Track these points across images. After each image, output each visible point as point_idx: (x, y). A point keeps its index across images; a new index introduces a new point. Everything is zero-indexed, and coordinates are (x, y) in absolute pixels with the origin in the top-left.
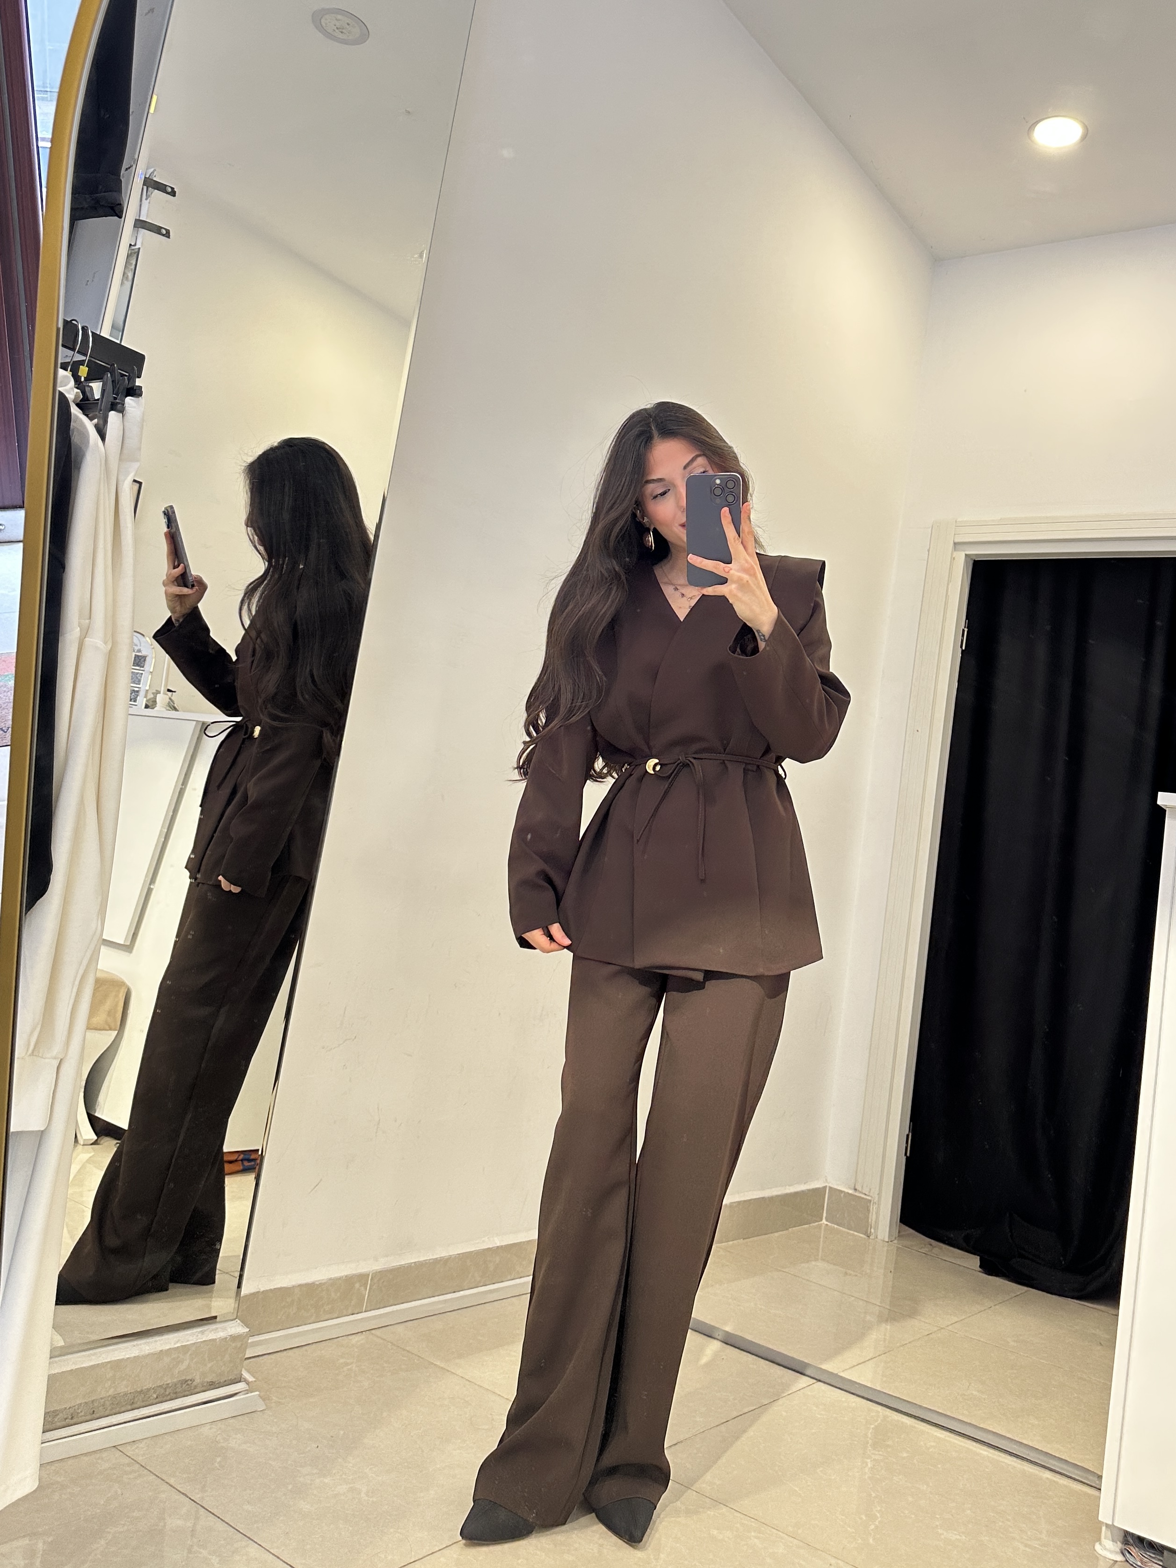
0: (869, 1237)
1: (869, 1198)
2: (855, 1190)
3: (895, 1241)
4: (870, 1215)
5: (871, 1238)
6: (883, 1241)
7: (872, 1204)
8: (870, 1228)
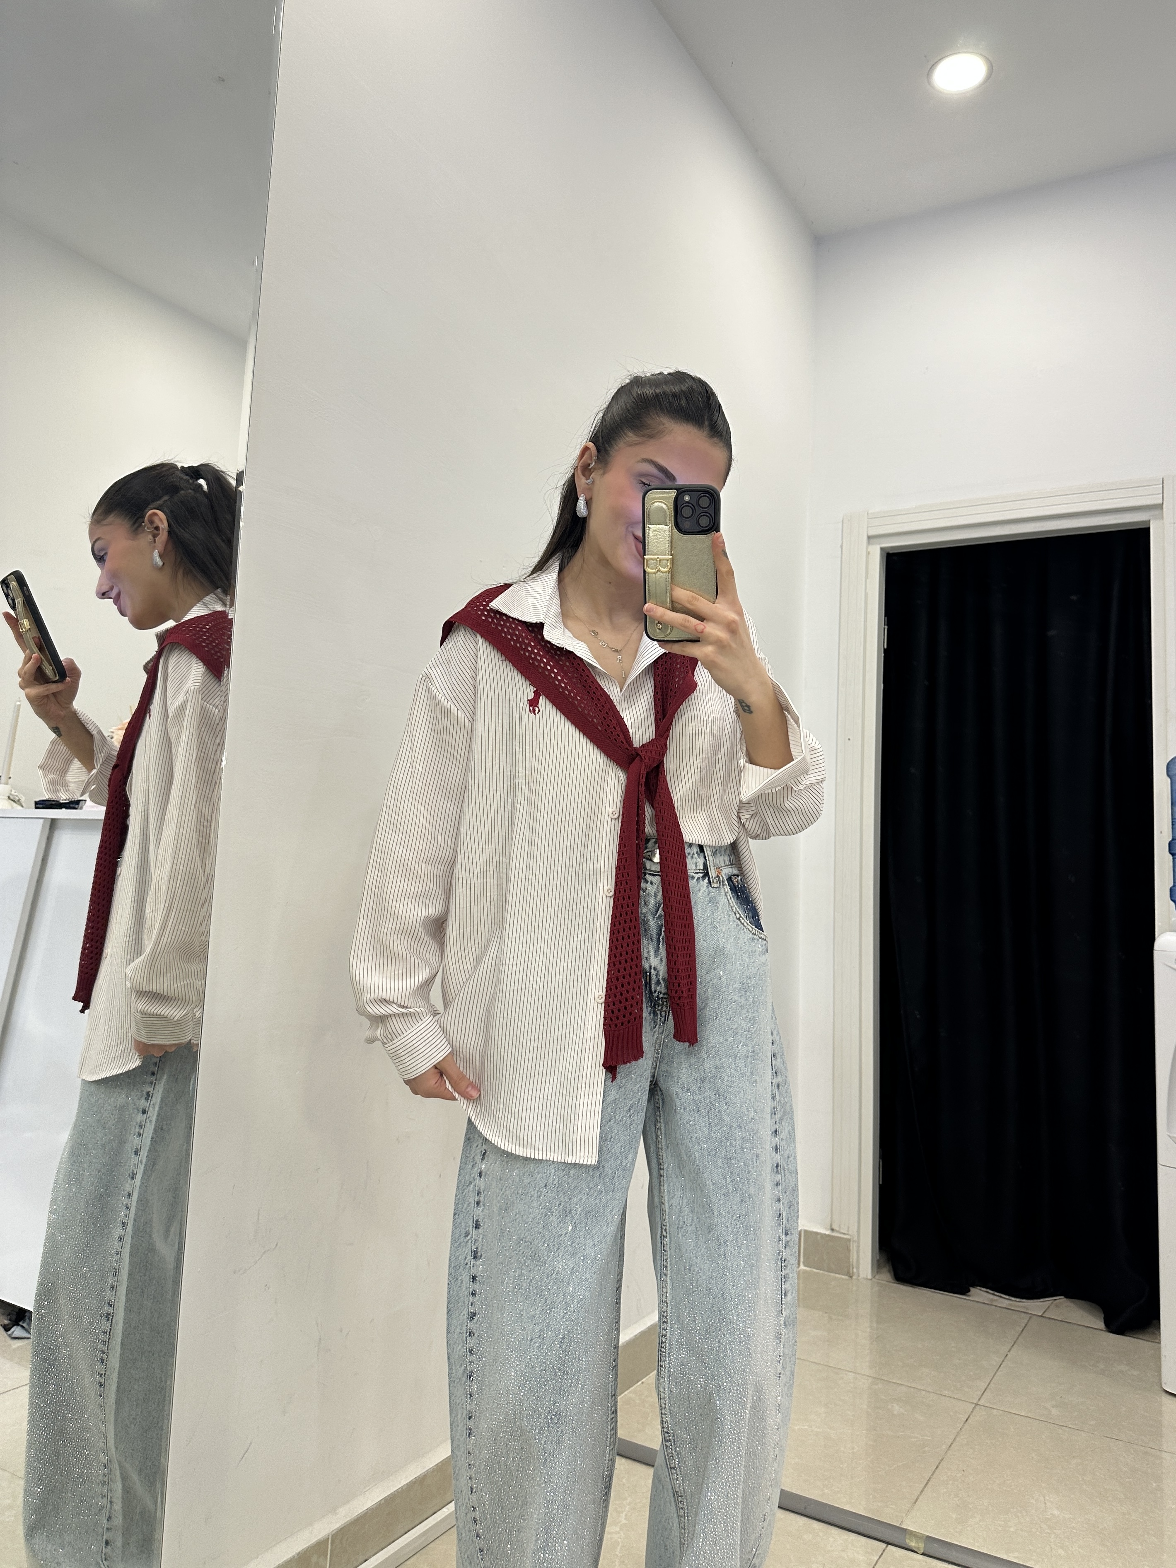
0: (851, 1277)
1: (848, 1237)
2: (832, 1230)
3: (877, 1277)
4: (851, 1255)
5: (854, 1277)
6: (867, 1279)
7: (851, 1243)
8: (851, 1268)
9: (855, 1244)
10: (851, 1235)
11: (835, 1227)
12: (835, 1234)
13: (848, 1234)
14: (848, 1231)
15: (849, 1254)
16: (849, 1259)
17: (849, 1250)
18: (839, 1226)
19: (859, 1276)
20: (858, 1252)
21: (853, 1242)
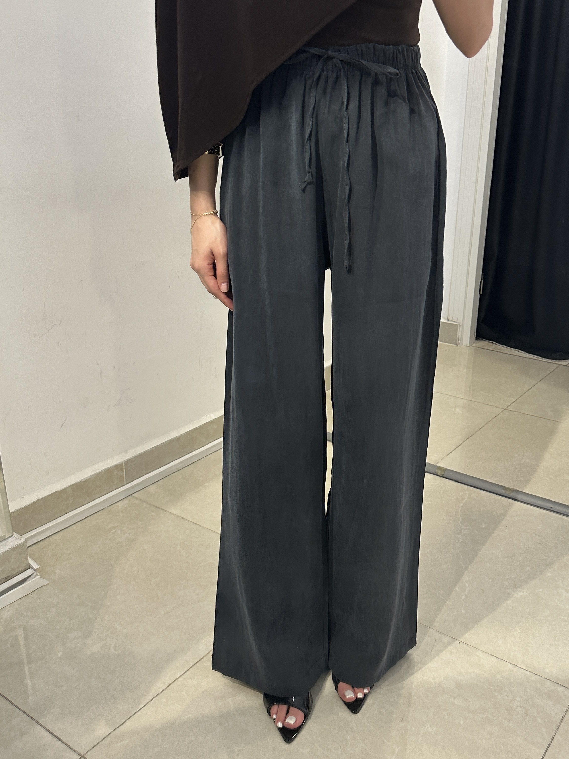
2: (448, 320)
3: (474, 345)
4: (458, 333)
5: (458, 345)
6: (466, 346)
7: (458, 327)
8: (457, 341)
9: (461, 328)
10: (458, 323)
11: (450, 318)
12: (449, 322)
13: (457, 322)
14: (457, 320)
15: (457, 333)
16: (456, 335)
17: (457, 330)
18: (453, 317)
19: (462, 345)
20: (462, 331)
21: (459, 326)
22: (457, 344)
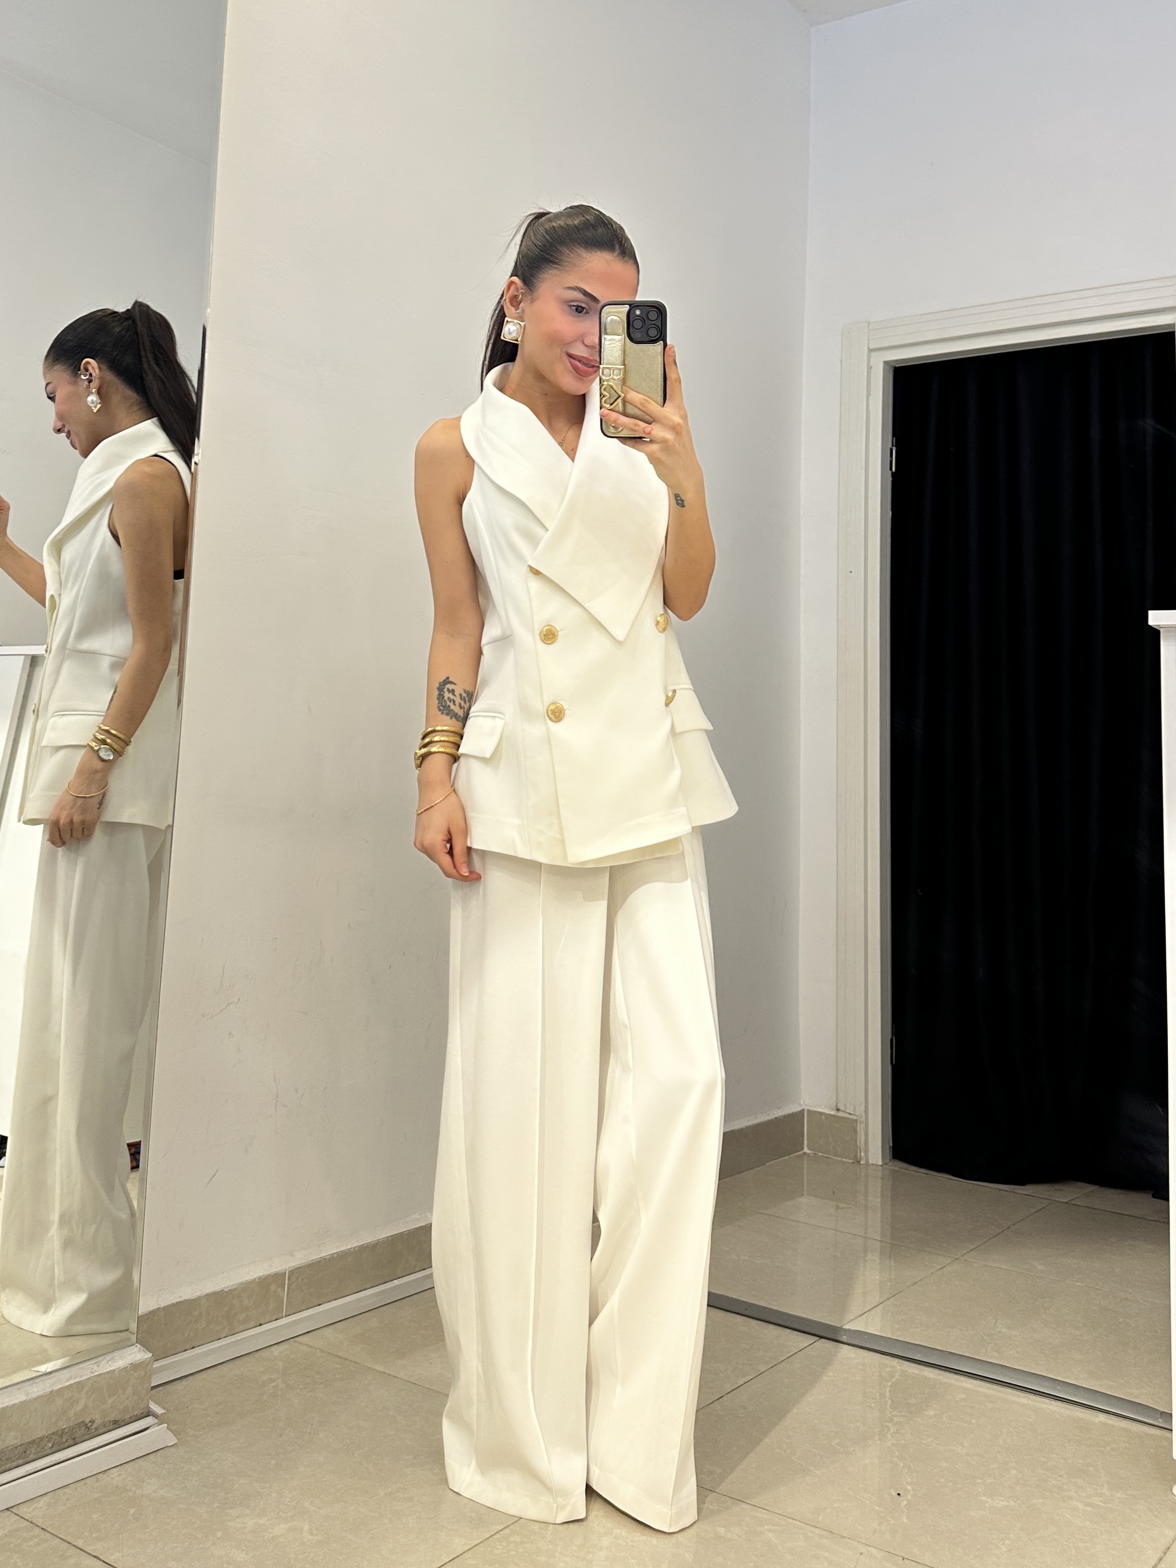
0: (857, 1162)
1: (855, 1118)
2: (836, 1109)
3: (890, 1164)
4: (858, 1137)
5: (861, 1162)
6: (877, 1165)
7: (858, 1124)
8: (859, 1151)
9: (863, 1126)
10: (858, 1116)
11: (842, 1108)
12: (840, 1114)
13: (854, 1115)
14: (854, 1110)
15: (856, 1136)
16: (856, 1140)
17: (855, 1131)
18: (845, 1105)
19: (867, 1161)
20: (866, 1135)
21: (860, 1122)
22: (859, 1160)
